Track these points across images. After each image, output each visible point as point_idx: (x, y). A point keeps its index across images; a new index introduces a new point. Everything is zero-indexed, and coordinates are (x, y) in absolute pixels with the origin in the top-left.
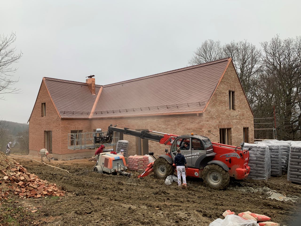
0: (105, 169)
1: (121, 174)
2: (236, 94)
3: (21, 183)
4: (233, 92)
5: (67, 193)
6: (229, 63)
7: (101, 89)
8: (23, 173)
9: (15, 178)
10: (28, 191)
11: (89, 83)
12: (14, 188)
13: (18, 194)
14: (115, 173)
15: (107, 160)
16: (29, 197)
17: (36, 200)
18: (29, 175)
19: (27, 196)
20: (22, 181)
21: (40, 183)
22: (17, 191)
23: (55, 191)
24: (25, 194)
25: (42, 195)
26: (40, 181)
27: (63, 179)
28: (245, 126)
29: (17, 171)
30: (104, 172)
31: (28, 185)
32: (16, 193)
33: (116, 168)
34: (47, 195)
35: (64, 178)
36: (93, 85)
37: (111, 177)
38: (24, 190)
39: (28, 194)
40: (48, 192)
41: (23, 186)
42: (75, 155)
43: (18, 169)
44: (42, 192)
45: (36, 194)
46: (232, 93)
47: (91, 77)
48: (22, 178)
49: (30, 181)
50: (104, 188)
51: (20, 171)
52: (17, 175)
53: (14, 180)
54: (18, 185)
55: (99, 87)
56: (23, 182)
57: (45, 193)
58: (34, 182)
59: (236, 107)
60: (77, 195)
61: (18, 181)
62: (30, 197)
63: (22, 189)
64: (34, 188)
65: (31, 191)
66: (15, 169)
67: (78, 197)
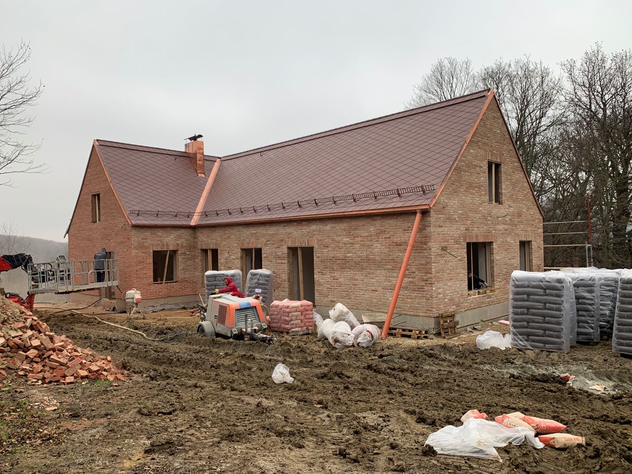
0: (220, 329)
1: (252, 338)
2: (503, 168)
3: (32, 353)
4: (498, 166)
5: (133, 374)
6: (488, 102)
7: (217, 165)
8: (40, 332)
9: (20, 341)
10: (47, 368)
11: (191, 151)
12: (18, 363)
13: (26, 375)
14: (240, 336)
15: (223, 309)
16: (47, 381)
17: (61, 388)
18: (51, 339)
19: (44, 378)
20: (35, 348)
21: (76, 354)
22: (23, 369)
23: (105, 370)
24: (41, 375)
25: (76, 378)
26: (76, 351)
27: (129, 349)
28: (524, 239)
29: (26, 327)
30: (218, 335)
31: (49, 357)
32: (21, 373)
33: (242, 325)
34: (87, 377)
35: (132, 345)
36: (199, 156)
37: (231, 343)
38: (39, 367)
39: (47, 375)
40: (90, 371)
41: (38, 360)
42: (162, 301)
43: (28, 324)
44: (77, 372)
45: (64, 376)
46: (495, 168)
47: (194, 138)
48: (36, 343)
49: (54, 350)
50: (212, 366)
51: (32, 327)
52: (26, 336)
53: (19, 347)
54: (27, 357)
55: (212, 160)
56: (36, 352)
57: (84, 373)
58: (61, 351)
59: (503, 198)
60: (152, 379)
61: (26, 349)
62: (50, 382)
63: (35, 365)
64: (61, 364)
65: (53, 369)
66: (21, 325)
67: (154, 382)
